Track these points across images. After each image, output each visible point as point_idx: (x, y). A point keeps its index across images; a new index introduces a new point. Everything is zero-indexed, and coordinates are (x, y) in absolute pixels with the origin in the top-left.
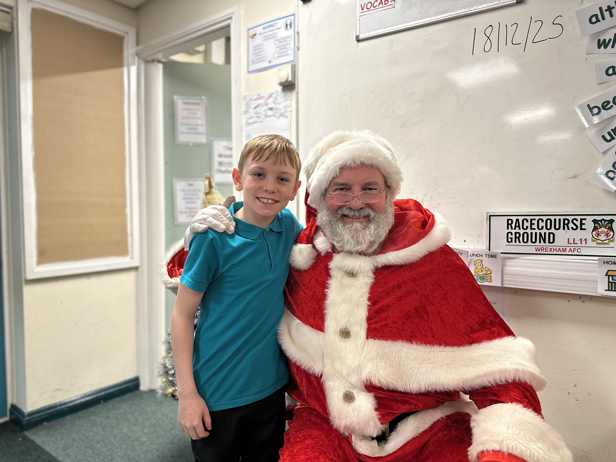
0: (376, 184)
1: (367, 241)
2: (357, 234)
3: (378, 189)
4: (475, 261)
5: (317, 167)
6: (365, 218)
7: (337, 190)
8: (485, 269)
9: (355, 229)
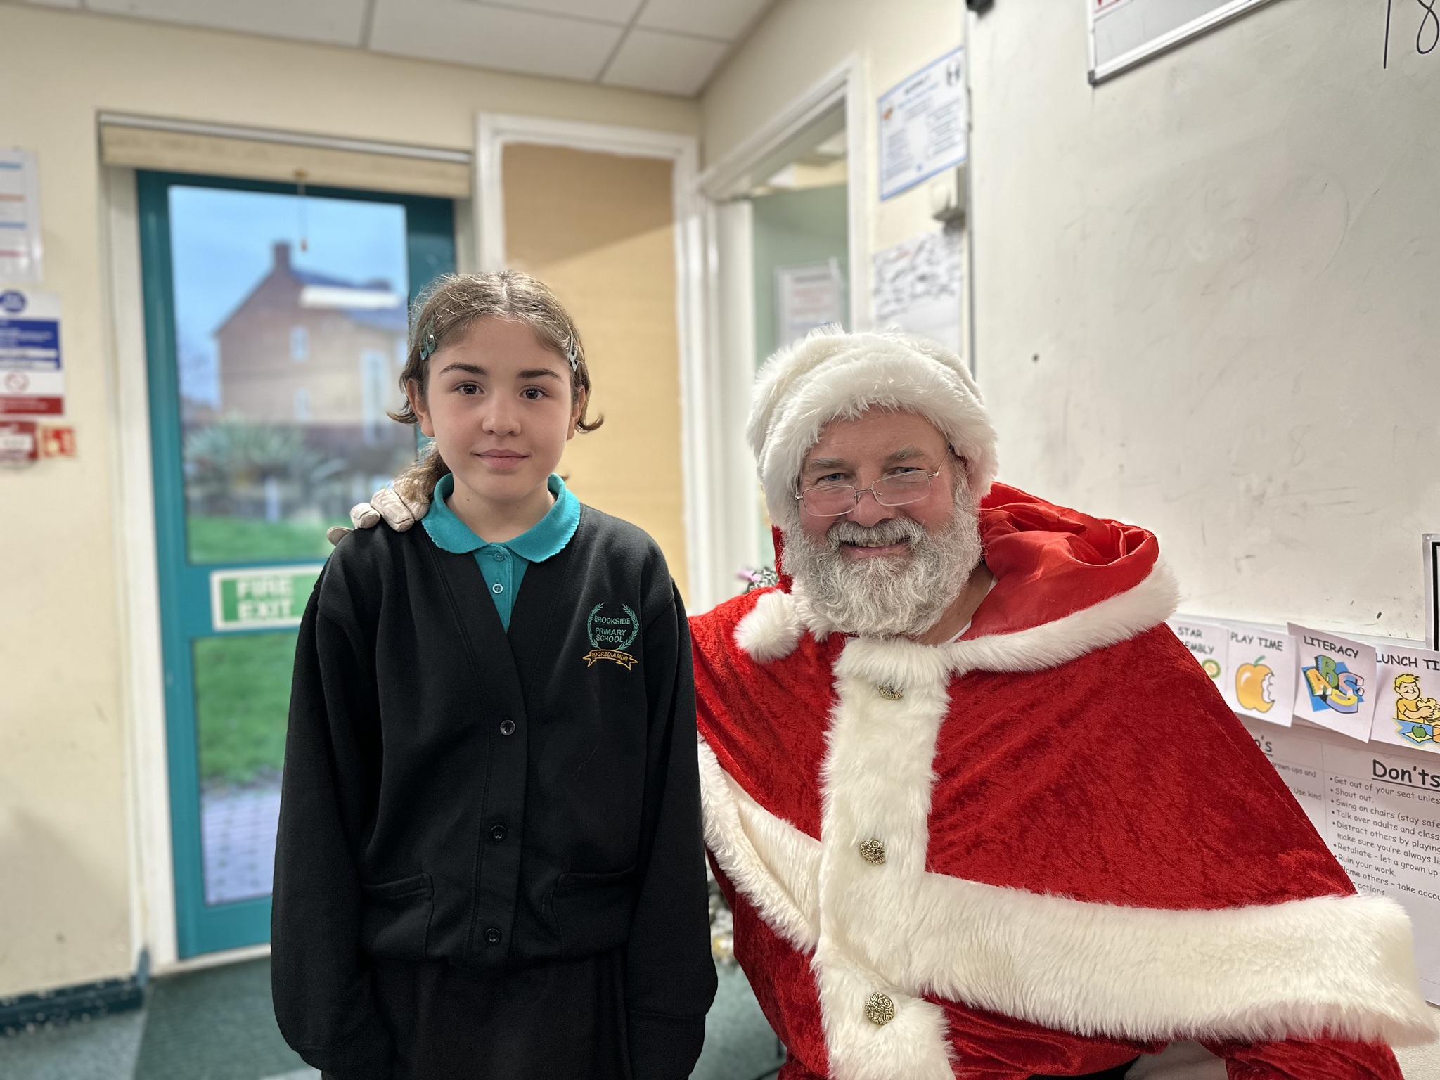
0: (917, 455)
1: (908, 604)
2: (880, 589)
3: (925, 468)
4: (1396, 679)
5: (770, 427)
6: (899, 547)
7: (822, 481)
8: (1426, 705)
9: (875, 575)
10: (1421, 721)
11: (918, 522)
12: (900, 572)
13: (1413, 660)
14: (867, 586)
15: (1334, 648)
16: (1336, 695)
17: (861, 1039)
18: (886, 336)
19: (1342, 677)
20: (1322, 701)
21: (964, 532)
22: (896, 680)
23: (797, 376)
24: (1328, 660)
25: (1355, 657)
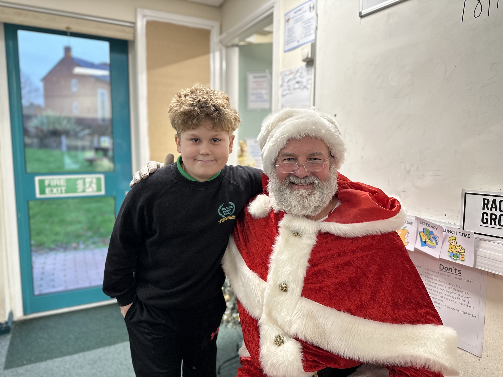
0: (320, 155)
1: (312, 206)
2: (303, 200)
3: (322, 159)
4: (449, 238)
5: (268, 140)
6: (311, 185)
7: (285, 160)
8: (458, 247)
9: (301, 195)
10: (456, 253)
11: (318, 178)
12: (309, 195)
13: (455, 232)
14: (299, 199)
15: (430, 226)
16: (429, 242)
17: (272, 349)
18: (311, 111)
19: (432, 236)
20: (424, 243)
21: (333, 182)
22: (300, 230)
23: (279, 122)
24: (427, 230)
25: (436, 229)
